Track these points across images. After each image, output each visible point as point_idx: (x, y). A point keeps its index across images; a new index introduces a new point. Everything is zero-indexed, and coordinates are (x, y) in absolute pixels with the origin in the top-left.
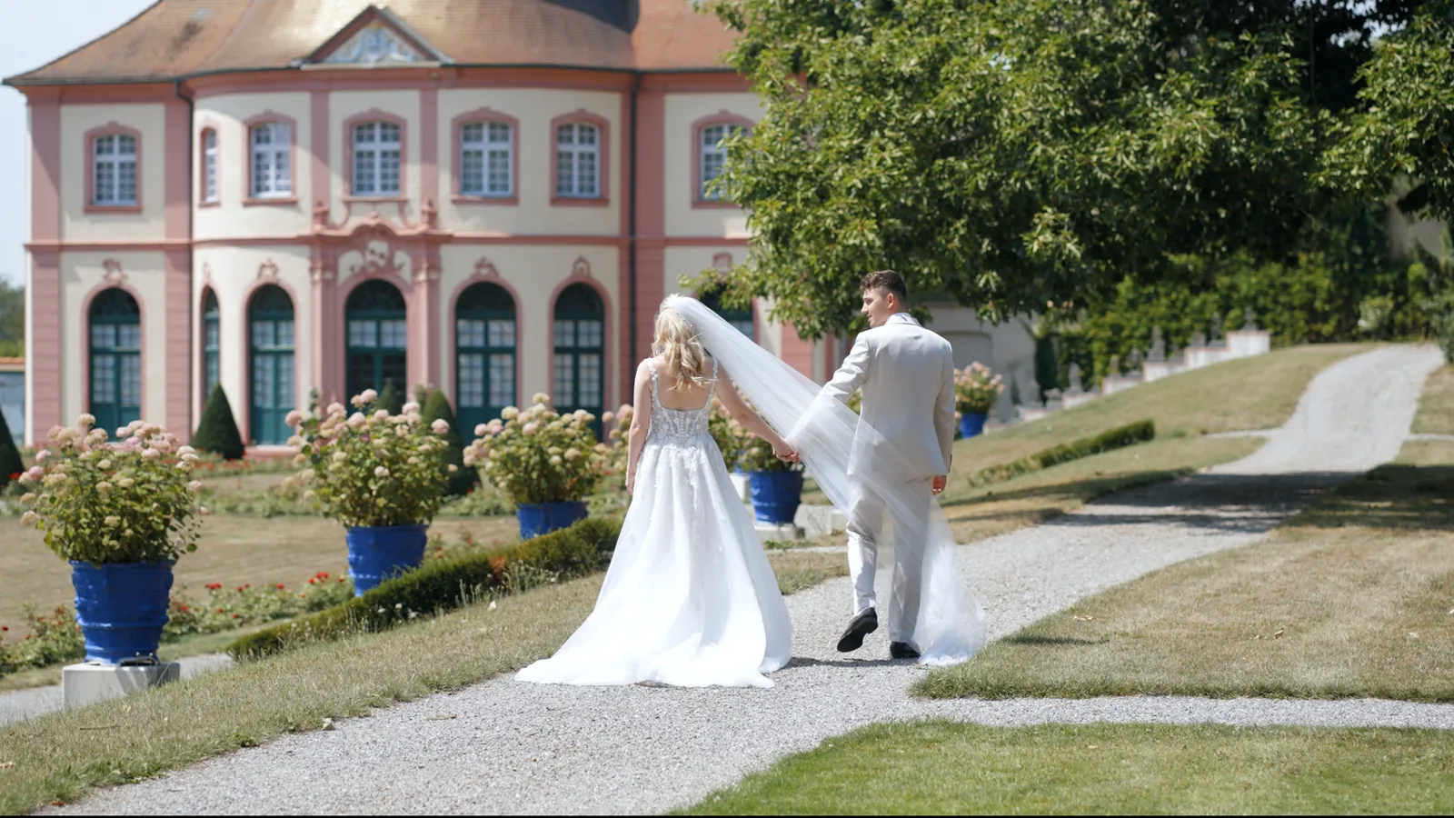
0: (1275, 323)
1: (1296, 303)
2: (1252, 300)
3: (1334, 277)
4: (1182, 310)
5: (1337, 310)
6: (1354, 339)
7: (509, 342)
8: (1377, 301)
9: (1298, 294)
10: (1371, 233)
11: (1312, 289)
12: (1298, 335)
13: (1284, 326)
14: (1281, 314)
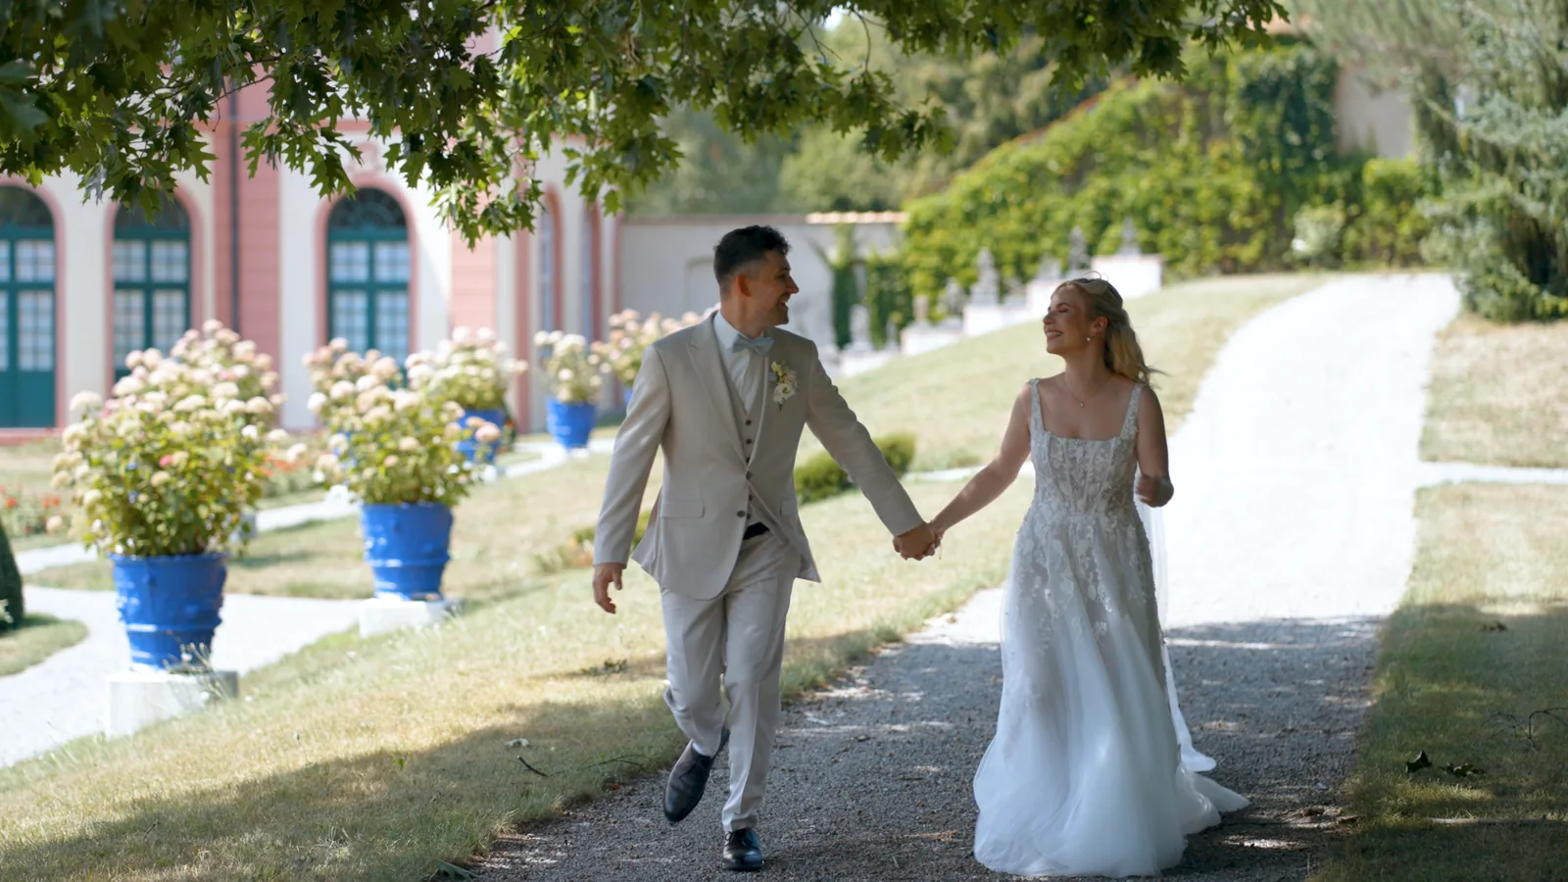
0: (1174, 244)
1: (1205, 214)
2: (1140, 212)
3: (1260, 178)
4: (1041, 226)
5: (1263, 226)
6: (1289, 268)
7: (45, 273)
8: (1321, 213)
9: (1207, 204)
10: (1312, 114)
11: (1226, 195)
12: (1207, 263)
13: (1186, 250)
14: (1182, 232)
